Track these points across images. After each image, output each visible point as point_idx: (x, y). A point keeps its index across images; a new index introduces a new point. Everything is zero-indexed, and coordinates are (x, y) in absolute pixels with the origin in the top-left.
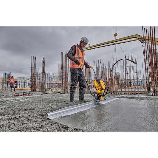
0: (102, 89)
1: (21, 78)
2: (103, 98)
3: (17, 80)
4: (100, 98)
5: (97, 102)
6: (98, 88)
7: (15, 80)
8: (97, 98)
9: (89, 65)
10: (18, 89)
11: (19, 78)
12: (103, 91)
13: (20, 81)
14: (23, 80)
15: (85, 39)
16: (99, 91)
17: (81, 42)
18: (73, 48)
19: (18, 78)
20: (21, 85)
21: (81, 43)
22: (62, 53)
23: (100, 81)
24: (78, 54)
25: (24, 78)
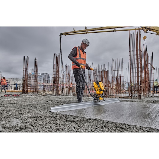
0: (101, 90)
1: (14, 78)
2: (102, 99)
3: (9, 81)
4: (99, 99)
5: (96, 102)
6: (97, 89)
7: (7, 81)
8: (96, 98)
9: (90, 67)
10: (9, 91)
11: (12, 78)
12: (102, 92)
13: (12, 82)
14: (16, 82)
15: (86, 40)
16: (98, 92)
17: (83, 43)
18: (75, 50)
19: (10, 78)
20: (13, 87)
21: (82, 45)
22: (54, 54)
23: (100, 82)
24: (80, 55)
25: (17, 79)
